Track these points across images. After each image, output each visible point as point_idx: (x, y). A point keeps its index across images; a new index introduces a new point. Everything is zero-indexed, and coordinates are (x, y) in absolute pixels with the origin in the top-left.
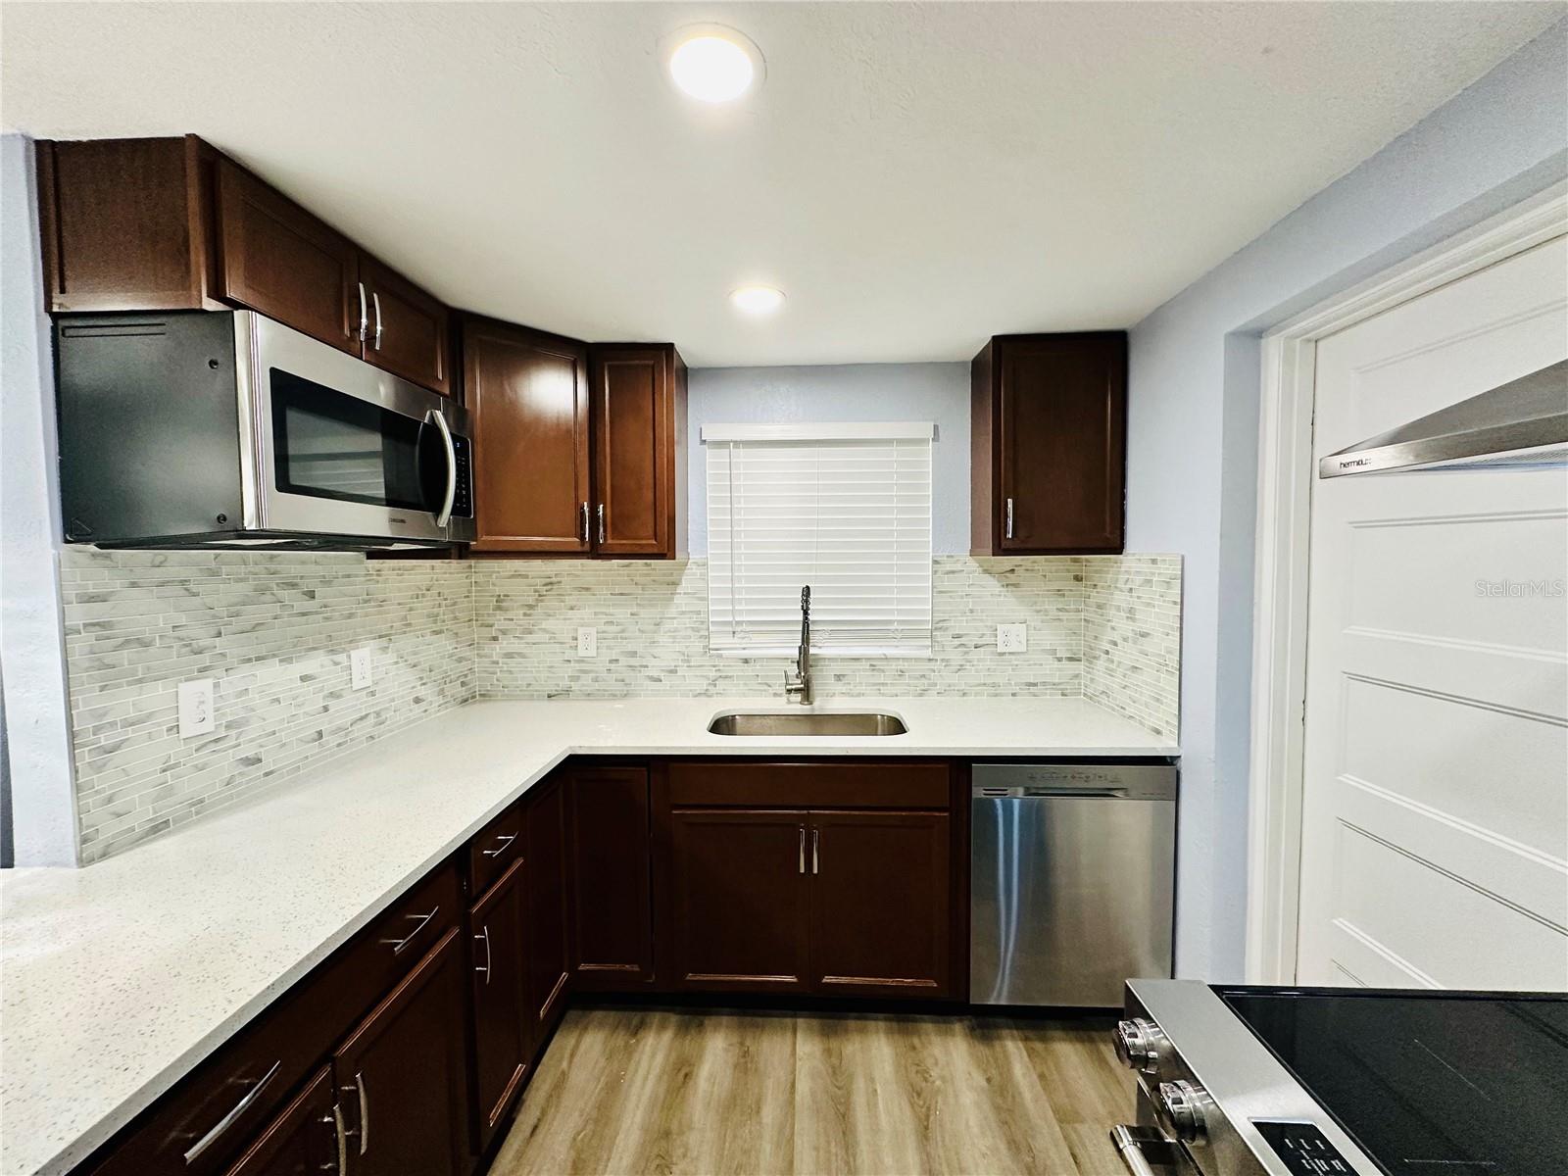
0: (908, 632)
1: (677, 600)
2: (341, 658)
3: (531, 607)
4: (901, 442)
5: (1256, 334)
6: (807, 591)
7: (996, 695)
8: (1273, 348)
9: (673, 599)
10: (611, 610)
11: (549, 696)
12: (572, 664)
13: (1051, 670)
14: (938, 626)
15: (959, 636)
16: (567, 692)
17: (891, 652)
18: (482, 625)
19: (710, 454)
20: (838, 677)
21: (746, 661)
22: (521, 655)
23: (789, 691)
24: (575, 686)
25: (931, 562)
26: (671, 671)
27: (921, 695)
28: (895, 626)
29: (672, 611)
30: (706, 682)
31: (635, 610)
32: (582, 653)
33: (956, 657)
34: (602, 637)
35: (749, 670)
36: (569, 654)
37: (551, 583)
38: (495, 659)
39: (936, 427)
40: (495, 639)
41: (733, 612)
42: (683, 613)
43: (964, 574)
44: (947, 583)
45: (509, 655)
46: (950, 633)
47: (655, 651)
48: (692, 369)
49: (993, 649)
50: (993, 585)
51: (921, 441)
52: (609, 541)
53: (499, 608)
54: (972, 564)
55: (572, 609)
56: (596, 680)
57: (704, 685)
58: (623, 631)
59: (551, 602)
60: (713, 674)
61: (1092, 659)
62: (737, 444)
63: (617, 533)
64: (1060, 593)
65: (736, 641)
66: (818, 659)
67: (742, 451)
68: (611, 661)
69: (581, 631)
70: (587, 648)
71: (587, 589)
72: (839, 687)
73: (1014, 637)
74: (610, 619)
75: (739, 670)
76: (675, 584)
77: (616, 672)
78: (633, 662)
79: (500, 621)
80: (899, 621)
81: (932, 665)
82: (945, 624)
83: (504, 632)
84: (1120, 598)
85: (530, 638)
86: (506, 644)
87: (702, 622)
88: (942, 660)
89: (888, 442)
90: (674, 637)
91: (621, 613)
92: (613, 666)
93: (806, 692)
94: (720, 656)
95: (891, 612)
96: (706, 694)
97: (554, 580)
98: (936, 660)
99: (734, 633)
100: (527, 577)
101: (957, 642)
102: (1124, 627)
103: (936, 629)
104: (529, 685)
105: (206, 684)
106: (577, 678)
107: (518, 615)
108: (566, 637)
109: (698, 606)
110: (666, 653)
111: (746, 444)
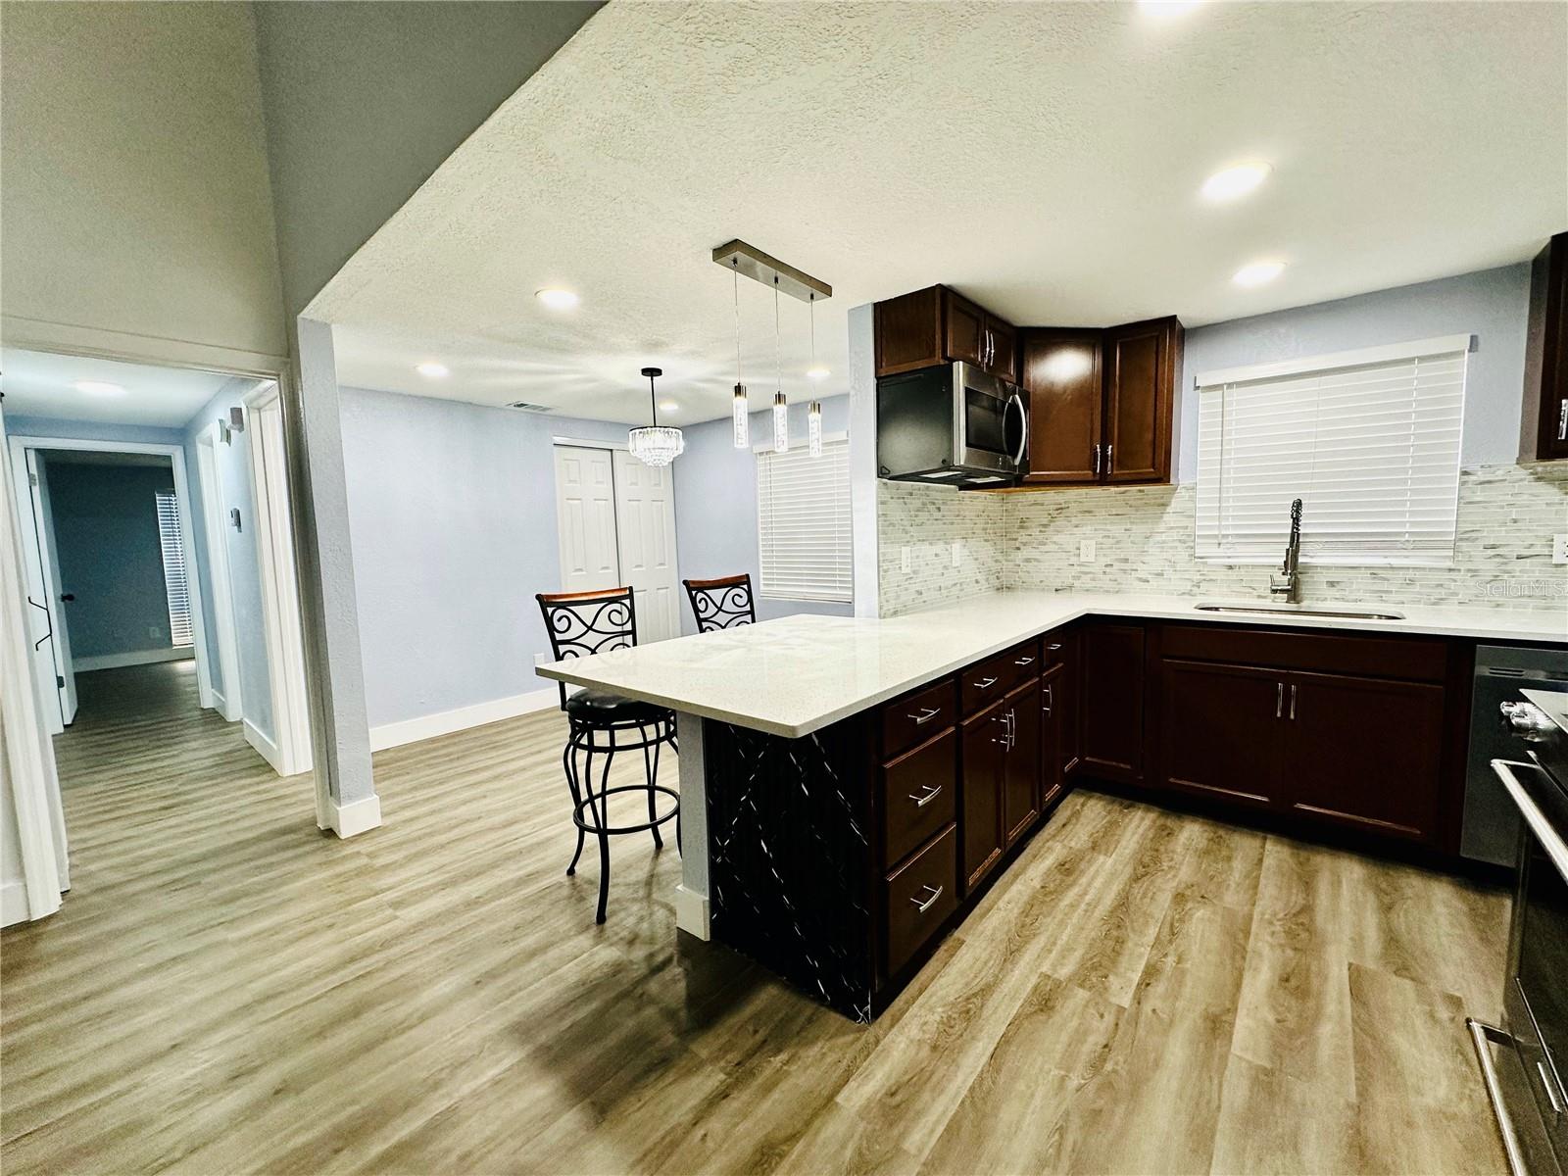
0: (1423, 543)
1: (1166, 517)
2: (948, 547)
3: (1045, 526)
4: (1422, 359)
6: (1298, 505)
7: (1548, 608)
9: (1162, 517)
10: (1108, 527)
11: (1056, 590)
12: (1075, 567)
14: (1463, 536)
15: (1493, 547)
16: (1070, 587)
17: (1395, 562)
18: (1010, 539)
19: (1204, 398)
20: (1332, 584)
21: (1230, 567)
22: (1037, 560)
23: (1275, 591)
24: (1077, 583)
25: (1458, 474)
26: (1157, 575)
27: (1434, 604)
28: (1407, 537)
29: (1162, 527)
30: (1189, 584)
31: (1128, 527)
32: (1083, 559)
33: (1489, 567)
34: (1099, 547)
35: (1233, 575)
36: (1073, 560)
37: (1062, 509)
38: (1017, 563)
39: (1474, 339)
40: (1018, 549)
41: (1219, 527)
42: (1172, 528)
43: (1506, 483)
44: (1480, 494)
45: (1028, 560)
46: (1481, 543)
47: (1145, 559)
48: (1188, 330)
49: (1547, 560)
50: (1550, 493)
52: (1115, 472)
53: (1022, 527)
54: (1522, 473)
55: (1076, 527)
56: (1093, 579)
57: (1188, 586)
58: (1118, 542)
59: (1060, 522)
60: (1198, 577)
62: (1230, 385)
63: (1121, 465)
65: (1221, 551)
66: (1308, 567)
67: (1235, 390)
68: (1106, 566)
69: (1083, 543)
70: (1088, 553)
71: (1089, 512)
74: (1106, 533)
75: (1222, 574)
76: (1164, 505)
77: (1110, 573)
78: (1125, 566)
79: (1022, 537)
80: (1411, 533)
81: (1453, 575)
82: (1474, 535)
83: (1025, 544)
85: (1043, 548)
86: (1025, 553)
87: (1189, 536)
88: (1469, 570)
89: (1410, 360)
90: (1163, 548)
91: (1117, 529)
92: (1108, 570)
93: (1293, 593)
94: (1206, 563)
95: (1403, 524)
96: (1190, 593)
97: (1063, 506)
98: (1459, 570)
99: (1219, 544)
100: (1042, 505)
101: (1490, 552)
103: (1461, 540)
104: (1041, 582)
105: (909, 548)
106: (1079, 578)
107: (1035, 532)
108: (1071, 548)
109: (1186, 522)
110: (1155, 560)
111: (1240, 384)
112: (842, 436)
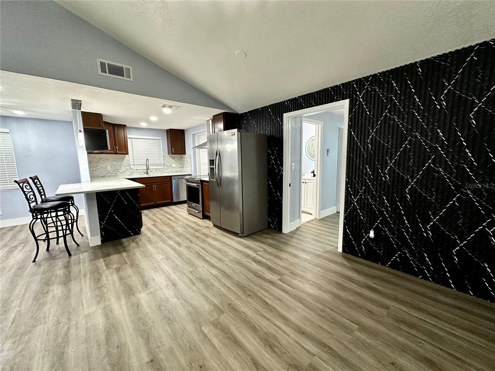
0: (160, 165)
1: (124, 161)
3: (97, 162)
4: (157, 140)
5: (195, 134)
6: (148, 159)
8: (196, 136)
11: (102, 177)
13: (179, 169)
14: (164, 164)
15: (167, 165)
16: (105, 176)
17: (158, 168)
20: (151, 171)
22: (96, 170)
23: (145, 173)
24: (107, 175)
25: (163, 156)
26: (124, 172)
28: (158, 164)
29: (124, 163)
31: (117, 163)
32: (108, 170)
33: (167, 168)
34: (111, 167)
35: (138, 171)
36: (105, 170)
39: (162, 138)
41: (134, 163)
42: (126, 163)
44: (165, 158)
47: (121, 169)
49: (171, 167)
50: (171, 159)
51: (160, 140)
54: (168, 156)
55: (105, 163)
56: (111, 174)
58: (115, 166)
59: (101, 162)
60: (131, 172)
61: (183, 167)
63: (119, 151)
64: (179, 160)
65: (135, 167)
69: (107, 166)
70: (109, 168)
71: (108, 159)
72: (151, 173)
73: (174, 165)
74: (112, 164)
75: (135, 171)
76: (124, 159)
78: (118, 171)
79: (91, 165)
81: (164, 169)
83: (91, 167)
84: (186, 160)
85: (97, 168)
86: (92, 169)
87: (129, 164)
89: (155, 139)
90: (124, 167)
91: (115, 163)
92: (114, 171)
93: (147, 173)
94: (132, 169)
95: (158, 162)
97: (101, 158)
102: (186, 163)
104: (98, 175)
106: (107, 174)
107: (94, 164)
108: (104, 167)
109: (129, 162)
110: (123, 169)
111: (134, 138)
112: (8, 131)
